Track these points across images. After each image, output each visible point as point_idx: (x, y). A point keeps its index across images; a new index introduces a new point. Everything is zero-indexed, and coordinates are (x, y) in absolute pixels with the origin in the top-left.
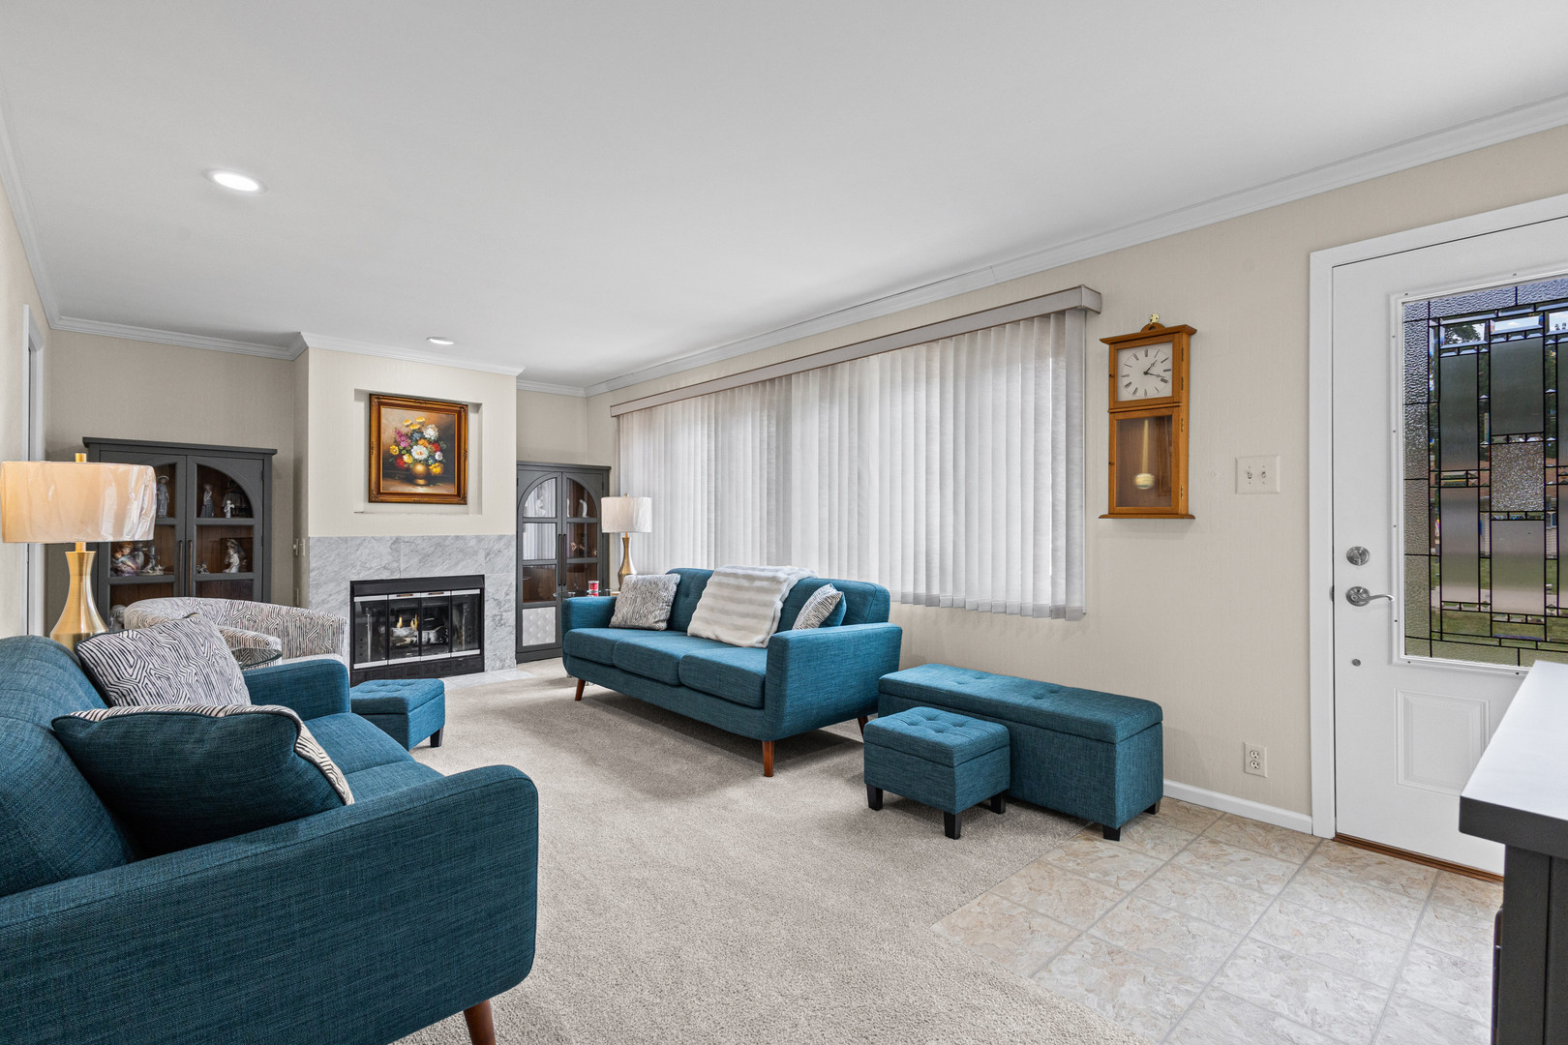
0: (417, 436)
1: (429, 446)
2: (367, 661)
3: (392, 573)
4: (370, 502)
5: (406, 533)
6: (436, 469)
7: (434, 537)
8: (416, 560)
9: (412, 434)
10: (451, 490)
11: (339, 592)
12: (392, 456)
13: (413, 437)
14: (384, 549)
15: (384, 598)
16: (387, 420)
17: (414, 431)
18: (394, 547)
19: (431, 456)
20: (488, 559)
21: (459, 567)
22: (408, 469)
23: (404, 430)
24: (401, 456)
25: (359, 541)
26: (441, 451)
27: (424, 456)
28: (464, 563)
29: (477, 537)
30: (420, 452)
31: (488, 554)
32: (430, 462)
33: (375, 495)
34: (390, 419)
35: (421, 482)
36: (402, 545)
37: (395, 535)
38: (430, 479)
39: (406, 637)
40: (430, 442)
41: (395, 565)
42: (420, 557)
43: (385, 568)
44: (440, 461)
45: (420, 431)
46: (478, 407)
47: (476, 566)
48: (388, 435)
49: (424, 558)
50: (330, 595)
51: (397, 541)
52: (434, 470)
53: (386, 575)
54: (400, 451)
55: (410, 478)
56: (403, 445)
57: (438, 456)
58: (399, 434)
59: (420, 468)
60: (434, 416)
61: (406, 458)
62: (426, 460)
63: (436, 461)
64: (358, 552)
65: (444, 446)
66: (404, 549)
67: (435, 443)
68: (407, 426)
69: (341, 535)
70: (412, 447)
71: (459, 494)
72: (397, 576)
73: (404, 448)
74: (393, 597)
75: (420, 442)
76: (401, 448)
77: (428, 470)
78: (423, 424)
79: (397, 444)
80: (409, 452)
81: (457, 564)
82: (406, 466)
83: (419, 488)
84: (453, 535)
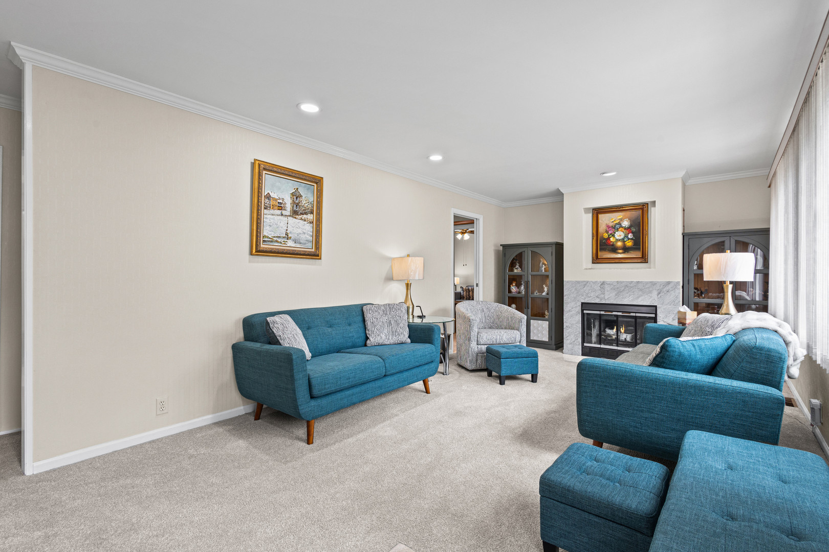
0: (618, 226)
1: (625, 231)
2: (592, 343)
3: (601, 300)
4: (593, 263)
5: (608, 279)
6: (629, 244)
7: (624, 282)
8: (614, 294)
9: (615, 226)
10: (639, 254)
11: (576, 307)
12: (604, 239)
13: (615, 228)
14: (597, 287)
15: (598, 312)
16: (602, 220)
17: (616, 224)
18: (602, 286)
19: (626, 236)
20: (660, 295)
21: (640, 299)
22: (613, 245)
23: (611, 224)
24: (609, 238)
25: (585, 283)
26: (632, 233)
27: (622, 237)
28: (643, 297)
29: (651, 282)
30: (619, 235)
31: (659, 293)
32: (625, 240)
33: (596, 260)
34: (603, 220)
35: (620, 251)
36: (606, 286)
37: (602, 280)
38: (626, 249)
39: (613, 335)
40: (625, 229)
41: (603, 296)
42: (616, 292)
43: (597, 297)
44: (631, 239)
45: (619, 224)
46: (654, 203)
47: (650, 300)
48: (602, 228)
49: (618, 293)
50: (572, 308)
51: (603, 283)
52: (628, 244)
53: (597, 301)
54: (609, 235)
55: (614, 249)
56: (610, 232)
57: (630, 236)
58: (608, 227)
59: (619, 244)
60: (628, 214)
61: (612, 239)
62: (623, 239)
63: (629, 239)
64: (585, 288)
65: (633, 230)
66: (607, 287)
67: (628, 229)
68: (613, 222)
69: (577, 280)
70: (615, 233)
71: (642, 257)
72: (603, 302)
73: (611, 234)
74: (602, 313)
75: (620, 230)
76: (609, 234)
77: (625, 244)
78: (621, 220)
79: (607, 232)
80: (613, 236)
81: (638, 297)
82: (612, 243)
83: (619, 255)
84: (635, 281)
